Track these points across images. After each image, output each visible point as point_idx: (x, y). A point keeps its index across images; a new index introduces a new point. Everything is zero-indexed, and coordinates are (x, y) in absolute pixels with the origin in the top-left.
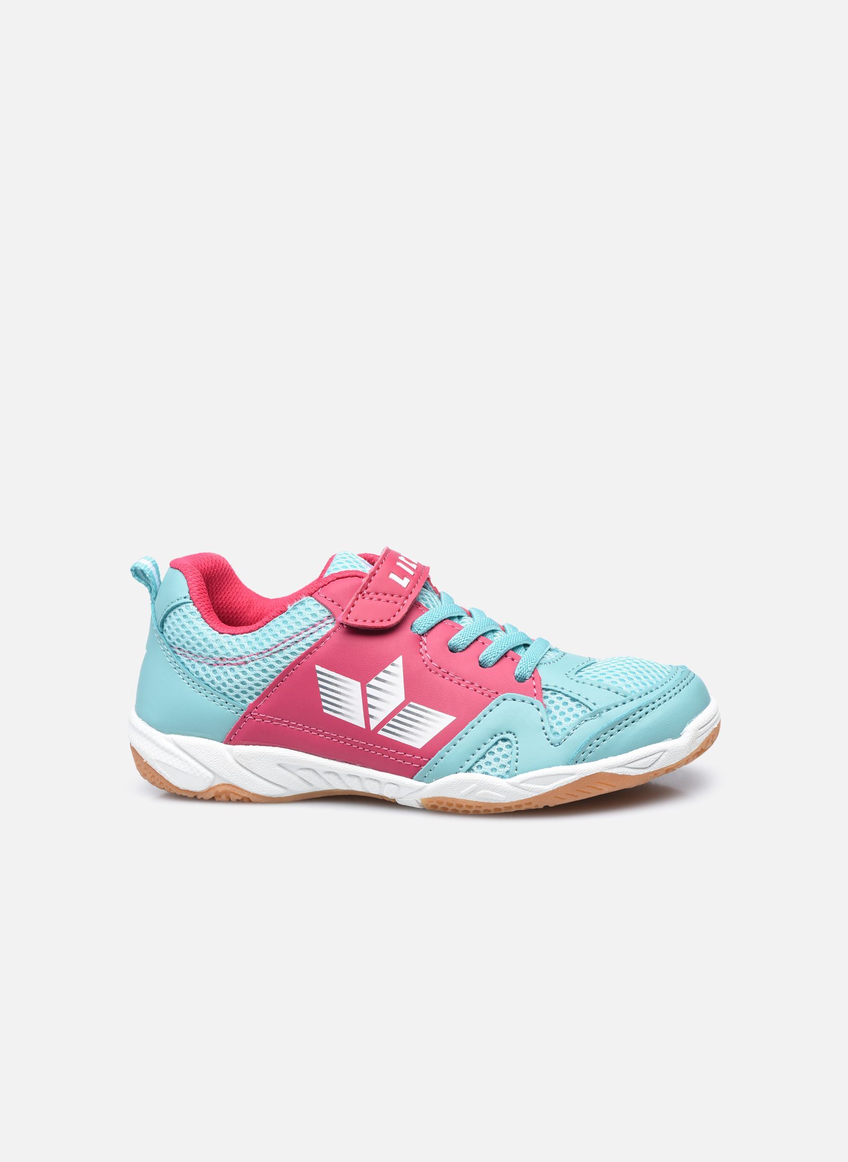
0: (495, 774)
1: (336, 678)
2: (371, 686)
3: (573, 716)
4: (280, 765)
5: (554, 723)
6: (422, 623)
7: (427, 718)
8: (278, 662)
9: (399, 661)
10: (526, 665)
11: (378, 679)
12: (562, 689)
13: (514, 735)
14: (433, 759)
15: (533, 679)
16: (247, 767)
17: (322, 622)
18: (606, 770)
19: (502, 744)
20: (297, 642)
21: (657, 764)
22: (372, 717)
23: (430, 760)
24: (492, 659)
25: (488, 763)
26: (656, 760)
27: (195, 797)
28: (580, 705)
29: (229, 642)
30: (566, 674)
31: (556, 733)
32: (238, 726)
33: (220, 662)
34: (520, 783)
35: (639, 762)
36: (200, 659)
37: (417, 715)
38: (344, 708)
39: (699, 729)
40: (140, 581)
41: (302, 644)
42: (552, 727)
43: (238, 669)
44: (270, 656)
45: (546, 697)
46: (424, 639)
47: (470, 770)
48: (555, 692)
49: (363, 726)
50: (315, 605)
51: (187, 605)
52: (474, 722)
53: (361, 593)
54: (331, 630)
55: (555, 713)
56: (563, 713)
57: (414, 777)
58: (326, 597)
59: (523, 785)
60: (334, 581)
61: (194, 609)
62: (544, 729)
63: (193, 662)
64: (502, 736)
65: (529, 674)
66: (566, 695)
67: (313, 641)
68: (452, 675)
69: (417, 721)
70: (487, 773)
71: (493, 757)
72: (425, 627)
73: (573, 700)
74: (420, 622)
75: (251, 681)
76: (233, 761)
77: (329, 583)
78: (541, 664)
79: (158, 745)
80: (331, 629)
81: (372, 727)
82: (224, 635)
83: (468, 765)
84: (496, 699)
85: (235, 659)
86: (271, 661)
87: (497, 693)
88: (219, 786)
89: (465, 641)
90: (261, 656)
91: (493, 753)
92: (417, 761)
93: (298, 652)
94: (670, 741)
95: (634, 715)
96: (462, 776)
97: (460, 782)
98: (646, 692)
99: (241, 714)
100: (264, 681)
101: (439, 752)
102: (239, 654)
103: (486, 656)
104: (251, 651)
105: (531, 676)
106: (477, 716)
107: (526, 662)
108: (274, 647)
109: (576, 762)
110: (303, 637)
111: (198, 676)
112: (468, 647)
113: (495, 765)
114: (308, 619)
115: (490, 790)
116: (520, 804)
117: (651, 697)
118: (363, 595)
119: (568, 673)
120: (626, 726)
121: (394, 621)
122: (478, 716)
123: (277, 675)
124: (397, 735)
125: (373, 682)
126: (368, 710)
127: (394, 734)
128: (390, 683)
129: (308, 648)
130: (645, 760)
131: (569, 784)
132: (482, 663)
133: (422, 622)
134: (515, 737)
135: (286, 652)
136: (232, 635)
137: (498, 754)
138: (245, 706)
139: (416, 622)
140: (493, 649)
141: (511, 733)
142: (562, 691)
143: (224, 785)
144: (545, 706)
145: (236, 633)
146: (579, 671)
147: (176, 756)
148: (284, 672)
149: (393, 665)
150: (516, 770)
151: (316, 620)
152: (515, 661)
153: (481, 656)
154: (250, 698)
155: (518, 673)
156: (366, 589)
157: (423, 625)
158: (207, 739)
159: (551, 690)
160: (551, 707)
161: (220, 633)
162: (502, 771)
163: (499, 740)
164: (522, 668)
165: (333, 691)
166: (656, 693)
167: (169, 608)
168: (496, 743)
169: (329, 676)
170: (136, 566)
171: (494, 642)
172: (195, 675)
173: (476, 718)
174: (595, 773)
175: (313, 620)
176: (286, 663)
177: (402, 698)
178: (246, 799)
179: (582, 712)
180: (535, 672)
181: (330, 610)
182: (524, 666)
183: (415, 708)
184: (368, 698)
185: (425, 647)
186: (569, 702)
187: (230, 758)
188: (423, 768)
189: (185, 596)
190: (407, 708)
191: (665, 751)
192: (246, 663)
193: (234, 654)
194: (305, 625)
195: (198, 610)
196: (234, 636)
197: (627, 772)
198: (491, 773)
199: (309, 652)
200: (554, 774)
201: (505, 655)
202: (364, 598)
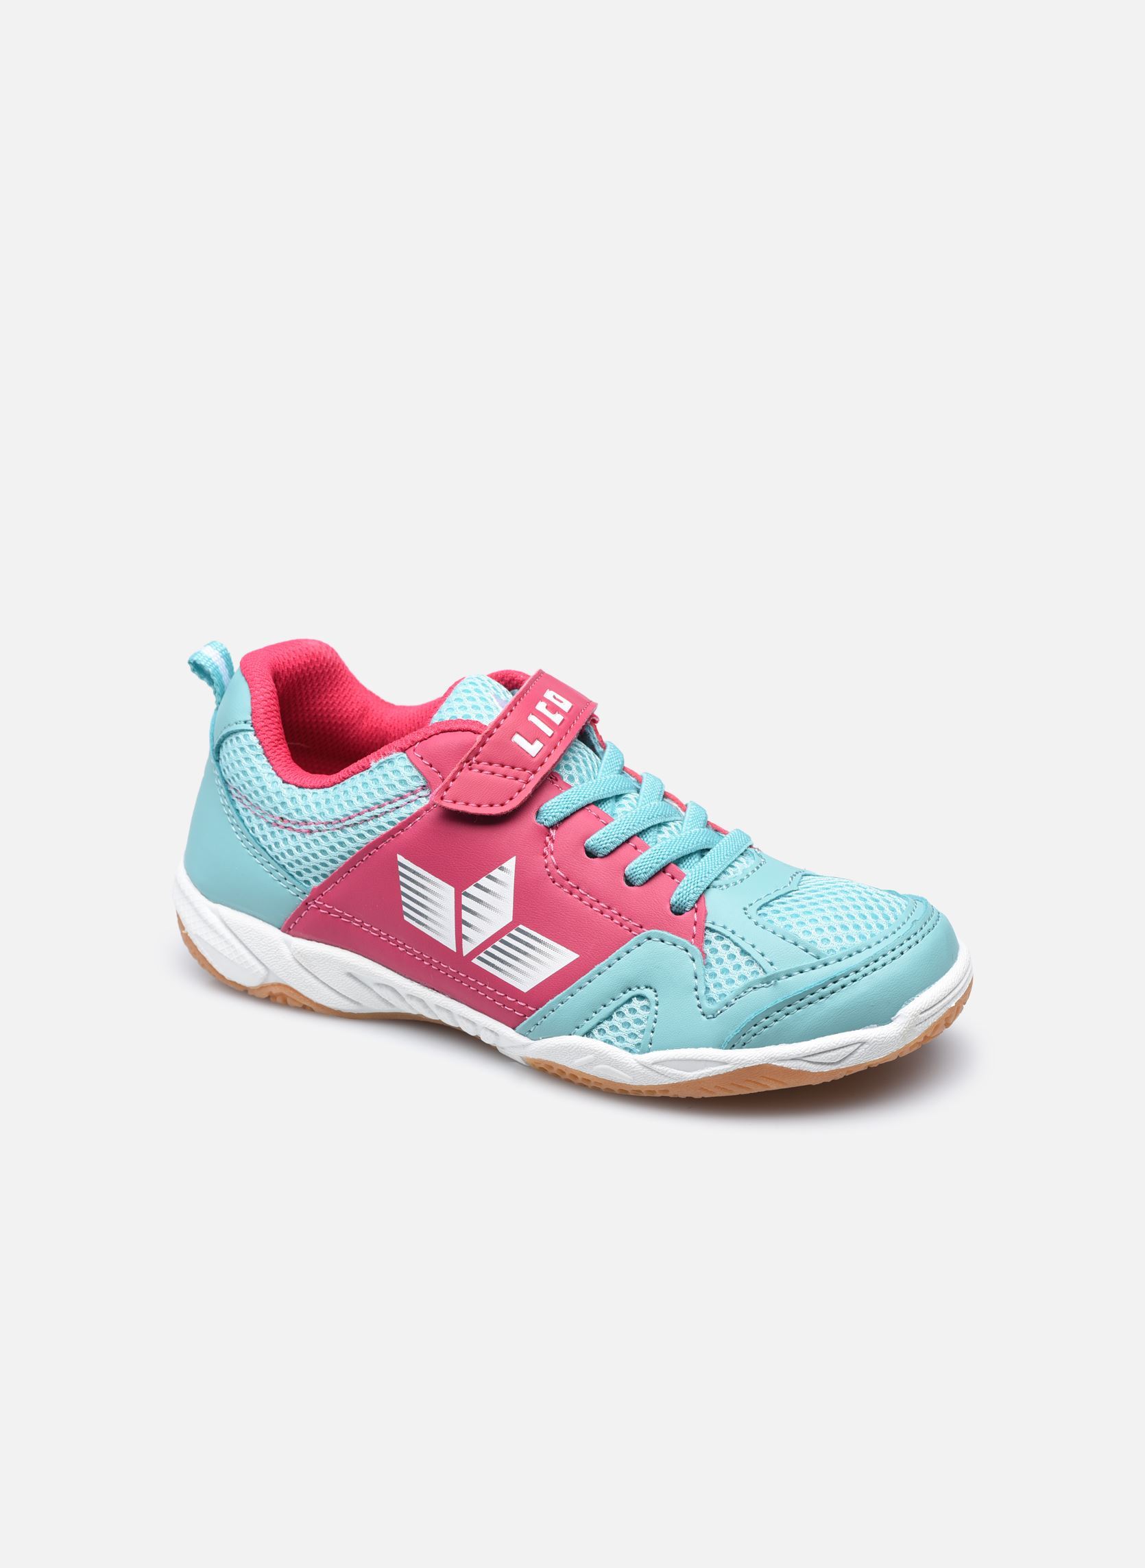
0: (621, 1045)
1: (423, 877)
2: (468, 895)
3: (740, 978)
4: (350, 975)
5: (711, 982)
6: (552, 811)
7: (540, 951)
8: (350, 839)
9: (511, 864)
10: (689, 889)
11: (478, 886)
12: (733, 932)
13: (655, 991)
14: (541, 1009)
15: (696, 911)
16: (309, 969)
17: (413, 792)
18: (774, 1062)
19: (636, 1003)
20: (377, 816)
21: (851, 1059)
22: (466, 938)
23: (537, 1009)
24: (642, 875)
25: (613, 1028)
26: (851, 1054)
27: (244, 992)
28: (752, 962)
29: (292, 798)
30: (745, 909)
31: (711, 1000)
32: (297, 914)
33: (280, 822)
34: (653, 1064)
35: (823, 1056)
36: (258, 812)
37: (527, 944)
38: (430, 920)
39: (922, 1013)
40: (201, 678)
41: (382, 821)
42: (707, 989)
43: (301, 838)
44: (341, 829)
45: (708, 942)
46: (553, 833)
47: (588, 1033)
48: (721, 936)
49: (454, 949)
50: (407, 766)
51: (246, 733)
52: (602, 965)
53: (467, 761)
54: (424, 808)
55: (717, 968)
56: (725, 971)
57: (518, 1028)
58: (422, 758)
59: (657, 1067)
60: (437, 734)
61: (255, 740)
62: (696, 990)
63: (250, 813)
64: (638, 992)
65: (690, 904)
66: (736, 944)
67: (399, 819)
68: (583, 892)
69: (525, 953)
70: (610, 1042)
71: (622, 1020)
72: (555, 816)
73: (744, 952)
74: (550, 808)
75: (316, 858)
76: (290, 958)
77: (430, 737)
78: (714, 887)
79: (200, 915)
80: (423, 806)
81: (465, 953)
82: (290, 785)
83: (587, 1025)
84: (639, 936)
85: (298, 823)
86: (342, 836)
87: (641, 927)
88: (273, 985)
89: (608, 844)
90: (330, 827)
91: (624, 1014)
92: (521, 1009)
93: (377, 830)
94: (875, 1029)
95: (824, 988)
96: (577, 1040)
97: (573, 1049)
98: (850, 953)
99: (301, 899)
100: (333, 861)
101: (551, 1001)
102: (303, 818)
103: (635, 870)
104: (319, 818)
105: (693, 908)
106: (607, 957)
107: (689, 885)
108: (347, 818)
109: (733, 1046)
110: (385, 810)
111: (252, 833)
112: (612, 852)
113: (623, 1031)
114: (395, 786)
115: (613, 1066)
116: (652, 1090)
117: (857, 960)
118: (470, 765)
119: (748, 907)
120: (810, 1003)
121: (510, 806)
122: (610, 957)
123: (349, 856)
124: (497, 968)
125: (472, 890)
126: (461, 928)
127: (493, 966)
128: (494, 894)
129: (390, 827)
130: (833, 1054)
131: (719, 1075)
132: (629, 877)
133: (554, 807)
134: (656, 996)
135: (362, 828)
136: (300, 787)
137: (629, 1017)
138: (309, 888)
139: (544, 806)
140: (646, 860)
141: (651, 988)
142: (732, 936)
143: (279, 985)
144: (704, 955)
145: (303, 786)
146: (766, 905)
147: (222, 937)
148: (359, 853)
149: (502, 869)
150: (651, 1044)
151: (406, 790)
152: (676, 880)
153: (627, 869)
154: (316, 879)
155: (675, 900)
156: (476, 755)
157: (553, 814)
158: (261, 921)
159: (717, 932)
160: (712, 958)
161: (284, 782)
162: (631, 1042)
163: (633, 997)
164: (681, 895)
165: (418, 893)
166: (866, 955)
167: (225, 732)
168: (629, 1001)
169: (414, 872)
170: (195, 659)
171: (650, 850)
172: (251, 831)
173: (606, 960)
174: (757, 1064)
175: (401, 789)
176: (361, 843)
177: (509, 918)
178: (308, 1007)
179: (753, 973)
180: (702, 901)
181: (425, 778)
182: (685, 892)
183: (525, 933)
184: (463, 911)
185: (552, 845)
186: (738, 954)
187: (286, 951)
188: (528, 1019)
189: (246, 719)
190: (514, 932)
191: (863, 1043)
192: (311, 832)
193: (297, 817)
194: (390, 794)
195: (260, 743)
196: (301, 790)
197: (804, 1067)
198: (616, 1043)
199: (391, 834)
200: (699, 1058)
201: (663, 870)
202: (470, 769)
